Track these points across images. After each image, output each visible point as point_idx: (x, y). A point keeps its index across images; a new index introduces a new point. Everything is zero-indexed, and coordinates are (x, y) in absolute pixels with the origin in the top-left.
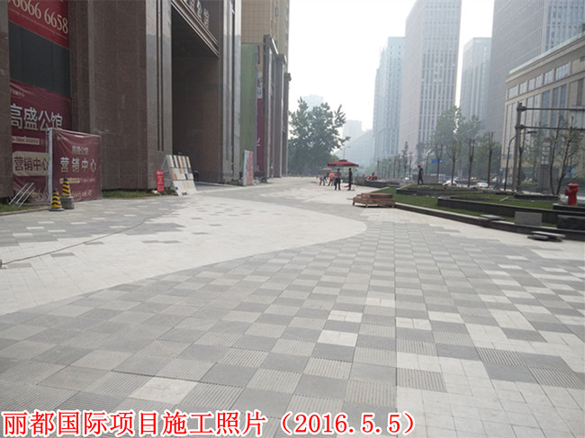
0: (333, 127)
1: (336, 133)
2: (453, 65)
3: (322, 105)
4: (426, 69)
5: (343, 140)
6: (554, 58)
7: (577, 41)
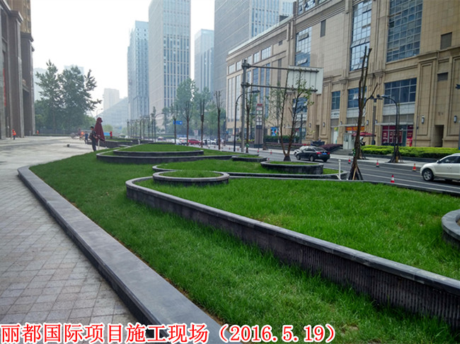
0: (85, 90)
1: (88, 95)
2: (187, 47)
3: (72, 69)
4: (166, 48)
5: (95, 103)
6: (260, 42)
7: (276, 29)
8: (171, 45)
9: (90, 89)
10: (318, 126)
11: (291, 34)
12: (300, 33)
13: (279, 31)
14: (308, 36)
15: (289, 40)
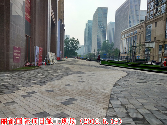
0: (76, 44)
1: (77, 46)
2: (106, 29)
3: (73, 38)
4: (99, 29)
5: (79, 48)
6: (133, 28)
7: (139, 24)
8: (100, 28)
9: (77, 44)
10: (154, 56)
11: (145, 26)
12: (148, 26)
13: (140, 25)
14: (150, 27)
15: (144, 28)
